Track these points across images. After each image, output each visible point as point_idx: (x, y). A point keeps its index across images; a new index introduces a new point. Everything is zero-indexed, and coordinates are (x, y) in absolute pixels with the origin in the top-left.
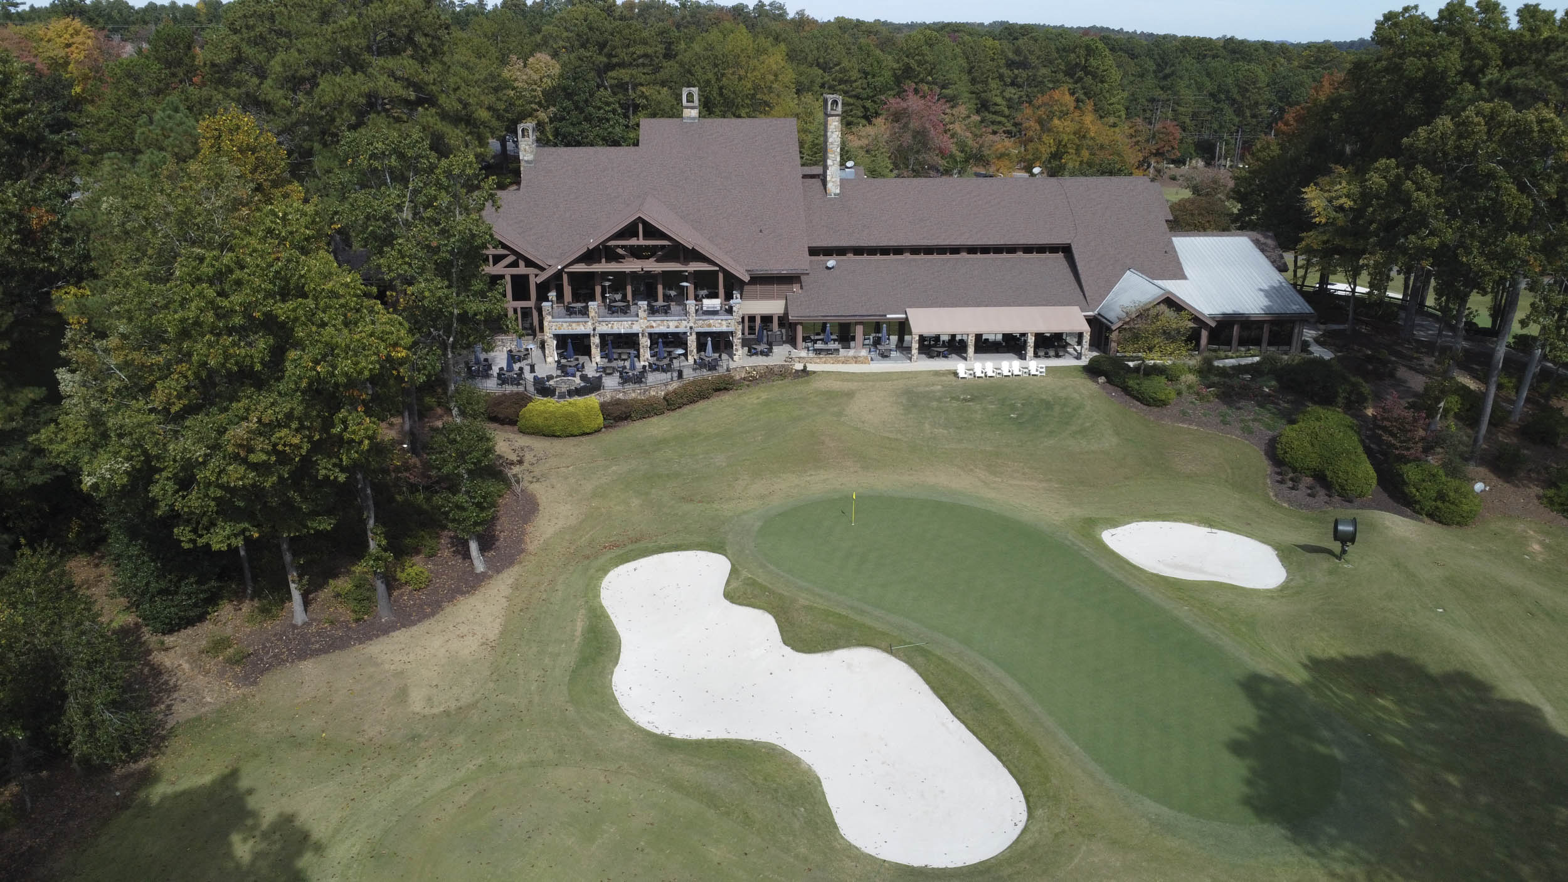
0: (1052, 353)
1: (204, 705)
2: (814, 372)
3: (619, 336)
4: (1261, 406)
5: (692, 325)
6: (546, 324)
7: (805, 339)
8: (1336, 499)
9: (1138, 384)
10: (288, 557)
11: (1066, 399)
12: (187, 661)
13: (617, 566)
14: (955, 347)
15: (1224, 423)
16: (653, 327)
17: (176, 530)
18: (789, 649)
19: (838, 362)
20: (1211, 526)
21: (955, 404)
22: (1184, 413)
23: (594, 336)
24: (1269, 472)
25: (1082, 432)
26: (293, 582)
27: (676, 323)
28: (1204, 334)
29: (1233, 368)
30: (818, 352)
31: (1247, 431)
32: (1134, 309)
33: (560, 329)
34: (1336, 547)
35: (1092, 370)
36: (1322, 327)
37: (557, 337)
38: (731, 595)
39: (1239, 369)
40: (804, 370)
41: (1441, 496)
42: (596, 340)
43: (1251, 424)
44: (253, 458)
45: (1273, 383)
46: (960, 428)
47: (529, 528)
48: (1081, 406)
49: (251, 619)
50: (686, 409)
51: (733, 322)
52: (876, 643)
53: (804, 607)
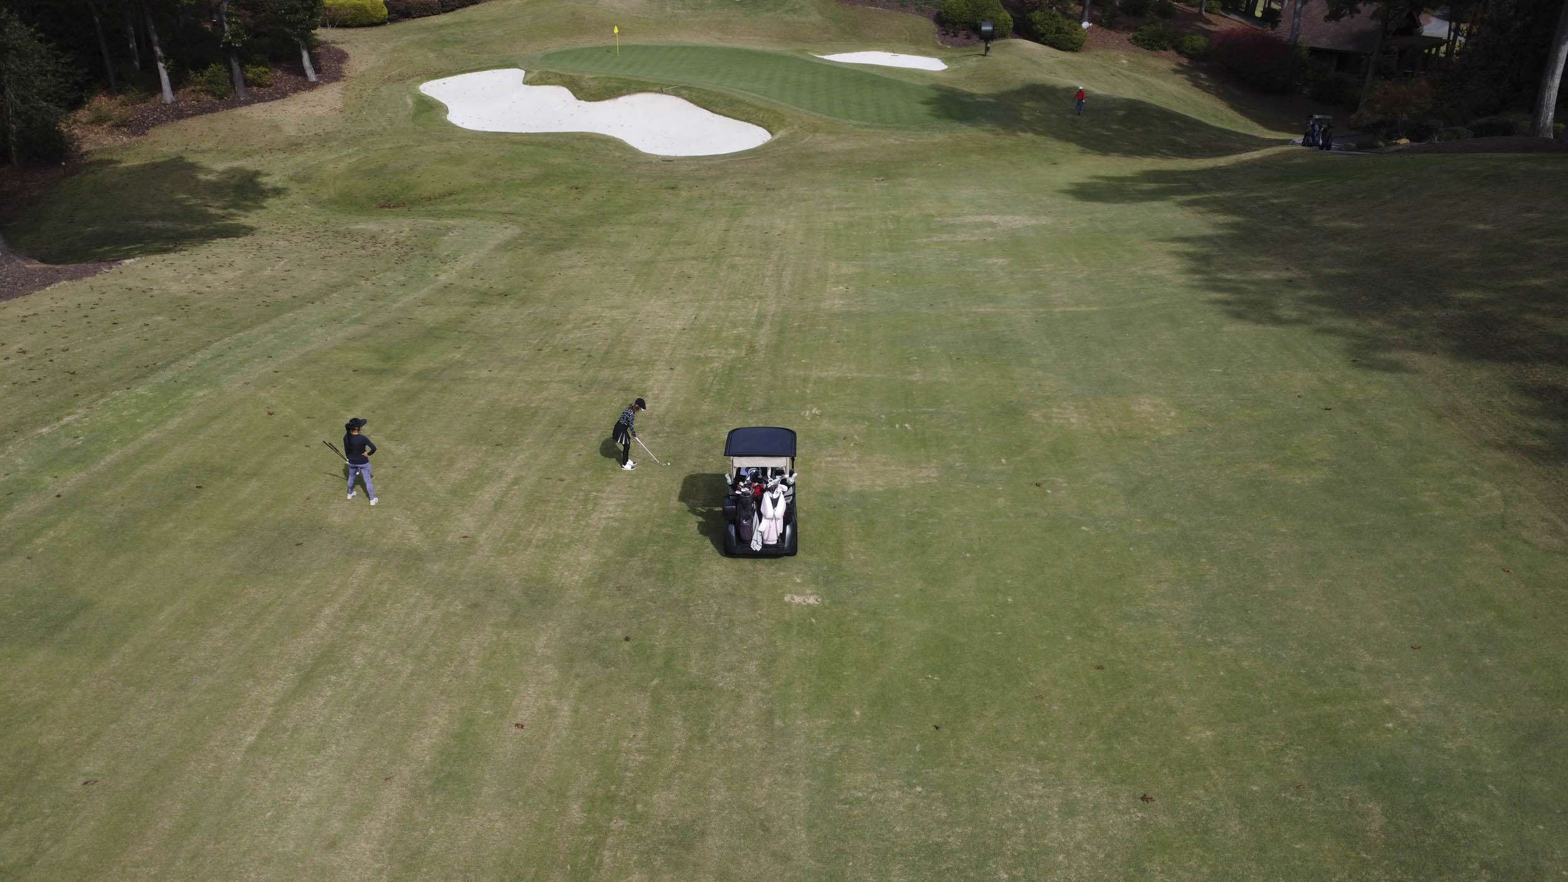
1: (104, 144)
10: (154, 36)
13: (429, 81)
15: (902, 6)
18: (582, 102)
20: (894, 52)
24: (936, 31)
26: (160, 61)
31: (920, 10)
38: (526, 82)
41: (1059, 30)
43: (923, 6)
46: (695, 9)
47: (345, 66)
49: (123, 104)
52: (650, 89)
53: (591, 79)
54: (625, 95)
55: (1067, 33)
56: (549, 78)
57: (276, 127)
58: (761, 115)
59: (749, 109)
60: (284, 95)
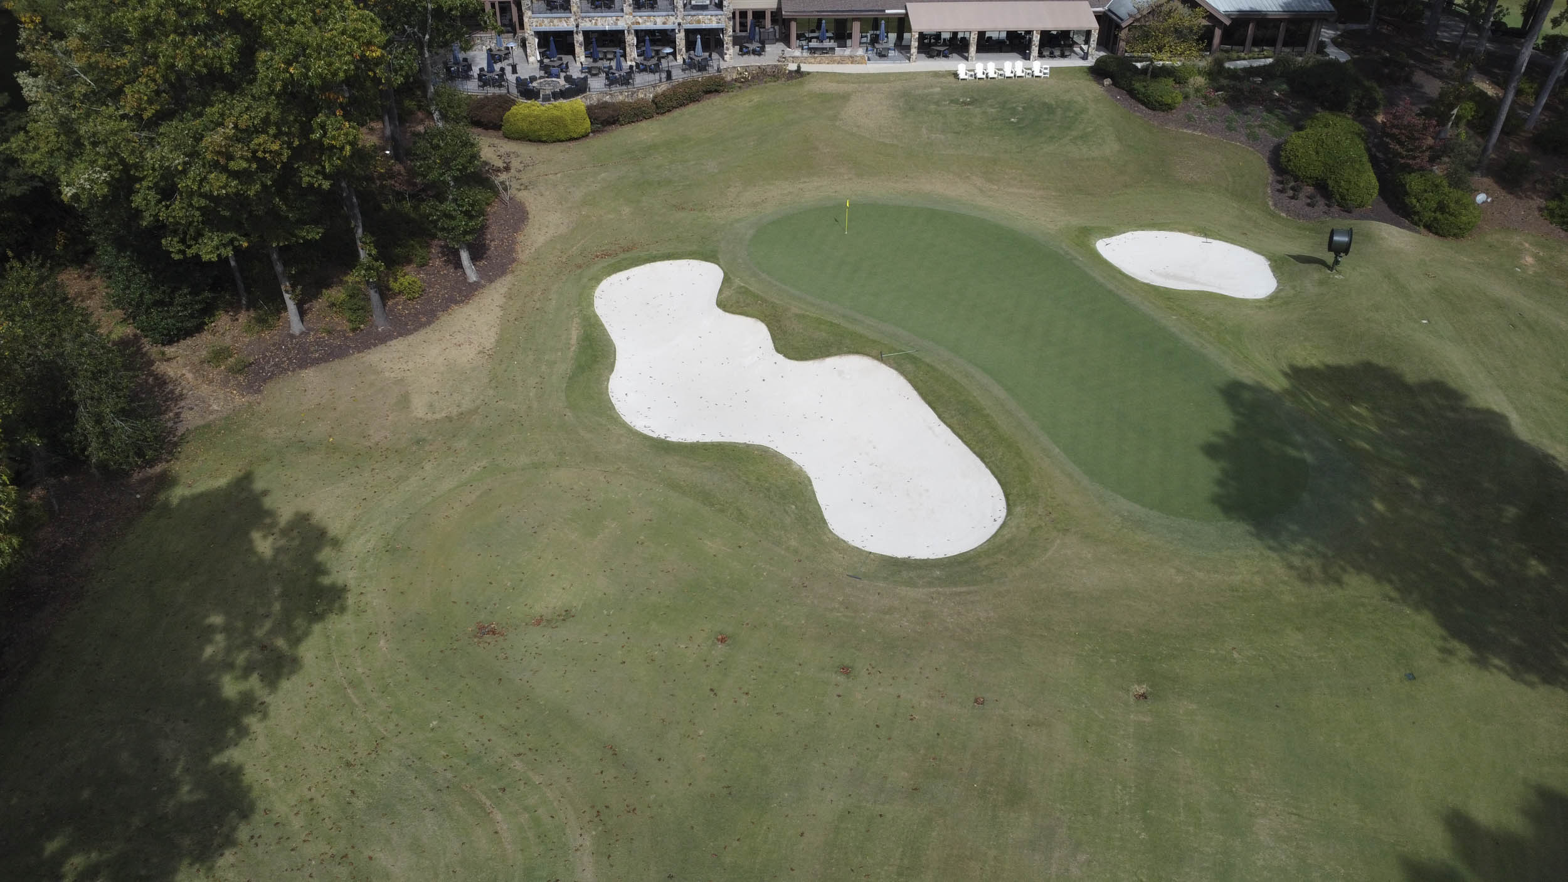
0: (1057, 52)
1: (211, 413)
2: (809, 73)
3: (603, 33)
4: (1269, 111)
5: (681, 21)
6: (526, 20)
7: (799, 37)
8: (1335, 209)
9: (1145, 87)
10: (279, 268)
11: (1069, 102)
12: (190, 371)
13: (609, 275)
14: (956, 45)
15: (1229, 128)
16: (639, 23)
17: (163, 241)
18: (781, 356)
19: (833, 62)
20: (1206, 236)
21: (954, 107)
22: (1189, 118)
23: (577, 33)
24: (1270, 181)
25: (1084, 137)
26: (287, 292)
27: (663, 19)
28: (1218, 33)
29: (1245, 70)
30: (813, 51)
31: (1252, 137)
32: (1146, 5)
33: (541, 25)
34: (1329, 257)
35: (1098, 72)
36: (1341, 26)
37: (538, 34)
38: (724, 304)
39: (1251, 72)
40: (798, 71)
41: (1442, 208)
42: (579, 38)
43: (1257, 130)
44: (233, 165)
45: (1285, 86)
46: (958, 133)
47: (520, 238)
48: (1084, 110)
49: (248, 329)
50: (676, 113)
51: (723, 18)
52: (867, 351)
53: (797, 316)
54: (834, 354)
55: (1452, 215)
56: (748, 305)
57: (405, 399)
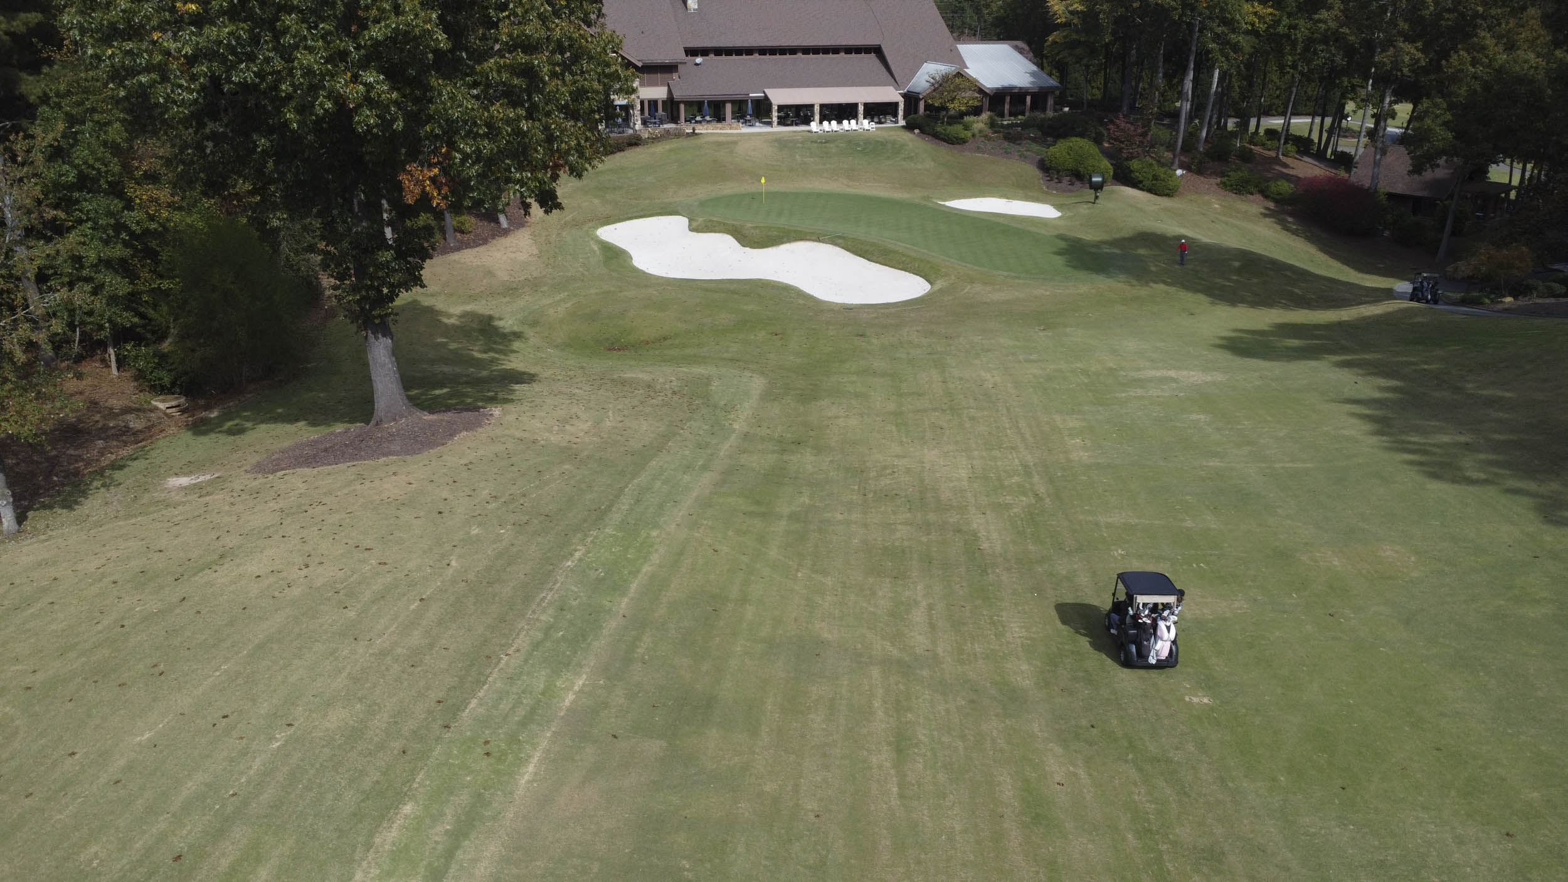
0: (878, 117)
2: (701, 134)
4: (1030, 143)
7: (687, 115)
9: (944, 130)
11: (895, 142)
13: (603, 226)
15: (1006, 153)
18: (747, 249)
19: (719, 129)
20: (1006, 198)
22: (978, 148)
24: (1041, 176)
28: (987, 100)
29: (1008, 124)
31: (1023, 157)
32: (936, 81)
35: (909, 129)
38: (695, 230)
39: (1013, 125)
40: (694, 133)
41: (1155, 178)
43: (1026, 152)
45: (1036, 130)
46: (822, 157)
48: (906, 145)
52: (808, 237)
53: (752, 227)
54: (786, 243)
55: (1163, 180)
56: (715, 227)
57: (490, 273)
58: (917, 265)
59: (904, 259)
60: (485, 242)
